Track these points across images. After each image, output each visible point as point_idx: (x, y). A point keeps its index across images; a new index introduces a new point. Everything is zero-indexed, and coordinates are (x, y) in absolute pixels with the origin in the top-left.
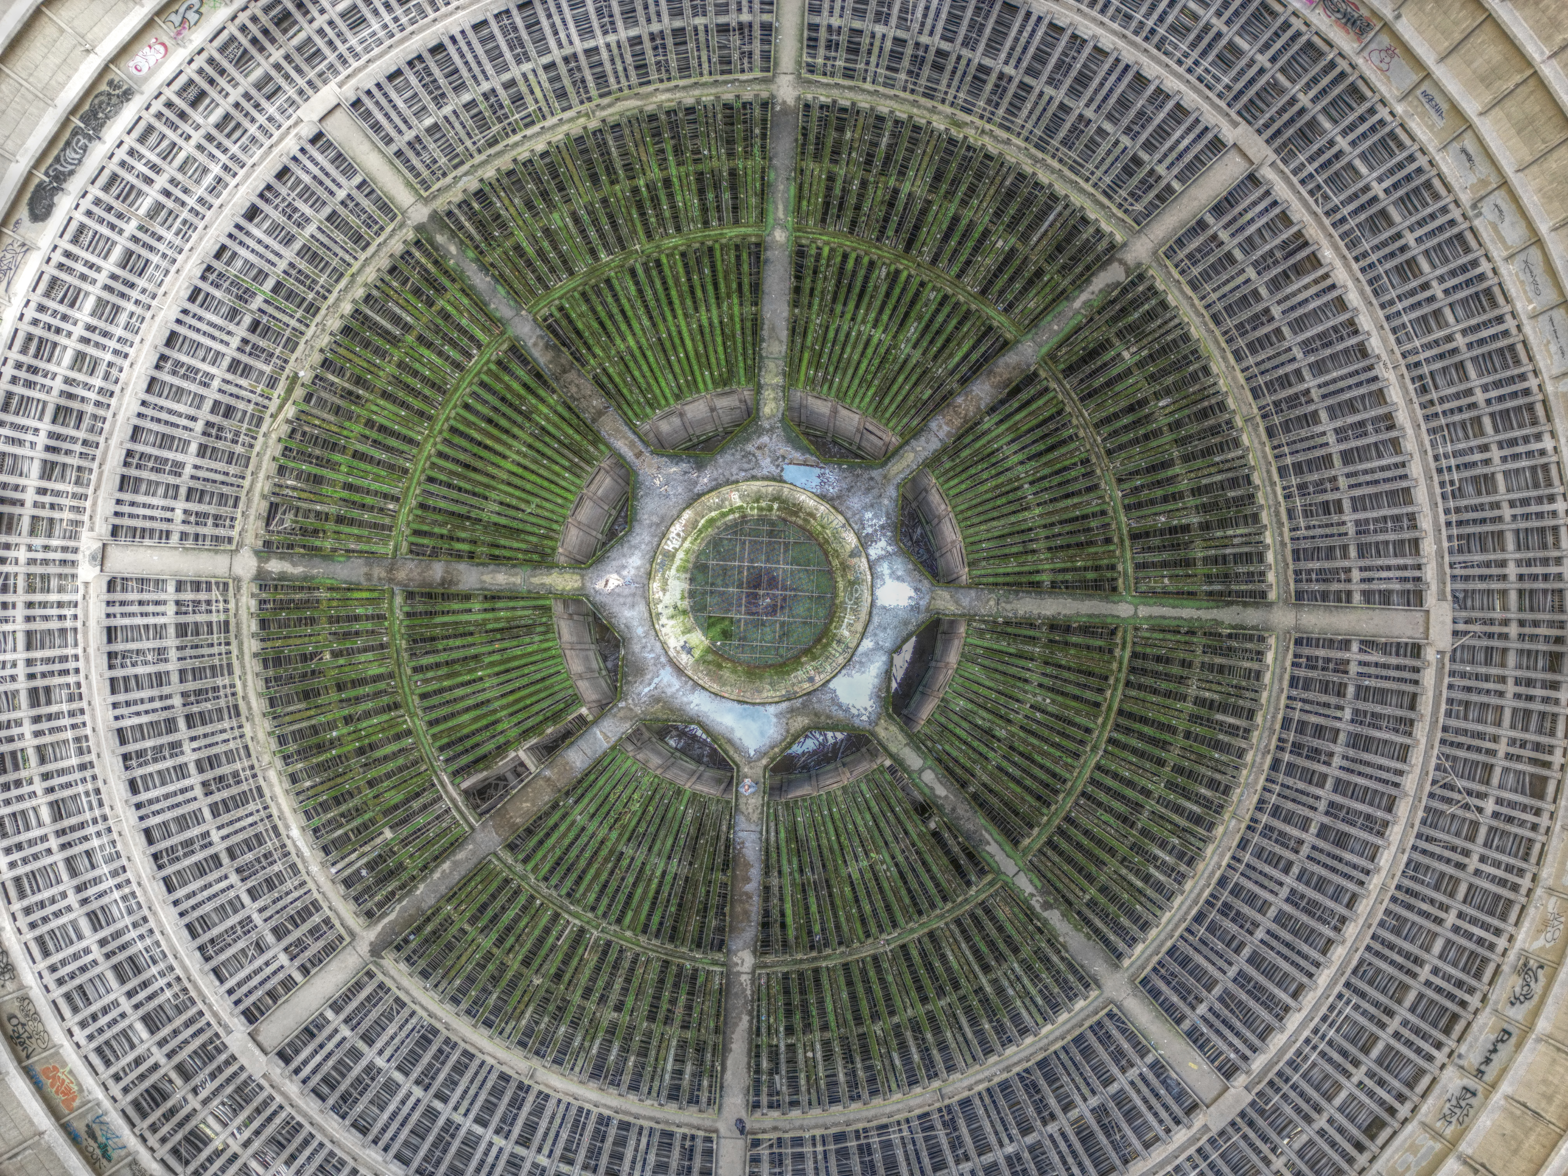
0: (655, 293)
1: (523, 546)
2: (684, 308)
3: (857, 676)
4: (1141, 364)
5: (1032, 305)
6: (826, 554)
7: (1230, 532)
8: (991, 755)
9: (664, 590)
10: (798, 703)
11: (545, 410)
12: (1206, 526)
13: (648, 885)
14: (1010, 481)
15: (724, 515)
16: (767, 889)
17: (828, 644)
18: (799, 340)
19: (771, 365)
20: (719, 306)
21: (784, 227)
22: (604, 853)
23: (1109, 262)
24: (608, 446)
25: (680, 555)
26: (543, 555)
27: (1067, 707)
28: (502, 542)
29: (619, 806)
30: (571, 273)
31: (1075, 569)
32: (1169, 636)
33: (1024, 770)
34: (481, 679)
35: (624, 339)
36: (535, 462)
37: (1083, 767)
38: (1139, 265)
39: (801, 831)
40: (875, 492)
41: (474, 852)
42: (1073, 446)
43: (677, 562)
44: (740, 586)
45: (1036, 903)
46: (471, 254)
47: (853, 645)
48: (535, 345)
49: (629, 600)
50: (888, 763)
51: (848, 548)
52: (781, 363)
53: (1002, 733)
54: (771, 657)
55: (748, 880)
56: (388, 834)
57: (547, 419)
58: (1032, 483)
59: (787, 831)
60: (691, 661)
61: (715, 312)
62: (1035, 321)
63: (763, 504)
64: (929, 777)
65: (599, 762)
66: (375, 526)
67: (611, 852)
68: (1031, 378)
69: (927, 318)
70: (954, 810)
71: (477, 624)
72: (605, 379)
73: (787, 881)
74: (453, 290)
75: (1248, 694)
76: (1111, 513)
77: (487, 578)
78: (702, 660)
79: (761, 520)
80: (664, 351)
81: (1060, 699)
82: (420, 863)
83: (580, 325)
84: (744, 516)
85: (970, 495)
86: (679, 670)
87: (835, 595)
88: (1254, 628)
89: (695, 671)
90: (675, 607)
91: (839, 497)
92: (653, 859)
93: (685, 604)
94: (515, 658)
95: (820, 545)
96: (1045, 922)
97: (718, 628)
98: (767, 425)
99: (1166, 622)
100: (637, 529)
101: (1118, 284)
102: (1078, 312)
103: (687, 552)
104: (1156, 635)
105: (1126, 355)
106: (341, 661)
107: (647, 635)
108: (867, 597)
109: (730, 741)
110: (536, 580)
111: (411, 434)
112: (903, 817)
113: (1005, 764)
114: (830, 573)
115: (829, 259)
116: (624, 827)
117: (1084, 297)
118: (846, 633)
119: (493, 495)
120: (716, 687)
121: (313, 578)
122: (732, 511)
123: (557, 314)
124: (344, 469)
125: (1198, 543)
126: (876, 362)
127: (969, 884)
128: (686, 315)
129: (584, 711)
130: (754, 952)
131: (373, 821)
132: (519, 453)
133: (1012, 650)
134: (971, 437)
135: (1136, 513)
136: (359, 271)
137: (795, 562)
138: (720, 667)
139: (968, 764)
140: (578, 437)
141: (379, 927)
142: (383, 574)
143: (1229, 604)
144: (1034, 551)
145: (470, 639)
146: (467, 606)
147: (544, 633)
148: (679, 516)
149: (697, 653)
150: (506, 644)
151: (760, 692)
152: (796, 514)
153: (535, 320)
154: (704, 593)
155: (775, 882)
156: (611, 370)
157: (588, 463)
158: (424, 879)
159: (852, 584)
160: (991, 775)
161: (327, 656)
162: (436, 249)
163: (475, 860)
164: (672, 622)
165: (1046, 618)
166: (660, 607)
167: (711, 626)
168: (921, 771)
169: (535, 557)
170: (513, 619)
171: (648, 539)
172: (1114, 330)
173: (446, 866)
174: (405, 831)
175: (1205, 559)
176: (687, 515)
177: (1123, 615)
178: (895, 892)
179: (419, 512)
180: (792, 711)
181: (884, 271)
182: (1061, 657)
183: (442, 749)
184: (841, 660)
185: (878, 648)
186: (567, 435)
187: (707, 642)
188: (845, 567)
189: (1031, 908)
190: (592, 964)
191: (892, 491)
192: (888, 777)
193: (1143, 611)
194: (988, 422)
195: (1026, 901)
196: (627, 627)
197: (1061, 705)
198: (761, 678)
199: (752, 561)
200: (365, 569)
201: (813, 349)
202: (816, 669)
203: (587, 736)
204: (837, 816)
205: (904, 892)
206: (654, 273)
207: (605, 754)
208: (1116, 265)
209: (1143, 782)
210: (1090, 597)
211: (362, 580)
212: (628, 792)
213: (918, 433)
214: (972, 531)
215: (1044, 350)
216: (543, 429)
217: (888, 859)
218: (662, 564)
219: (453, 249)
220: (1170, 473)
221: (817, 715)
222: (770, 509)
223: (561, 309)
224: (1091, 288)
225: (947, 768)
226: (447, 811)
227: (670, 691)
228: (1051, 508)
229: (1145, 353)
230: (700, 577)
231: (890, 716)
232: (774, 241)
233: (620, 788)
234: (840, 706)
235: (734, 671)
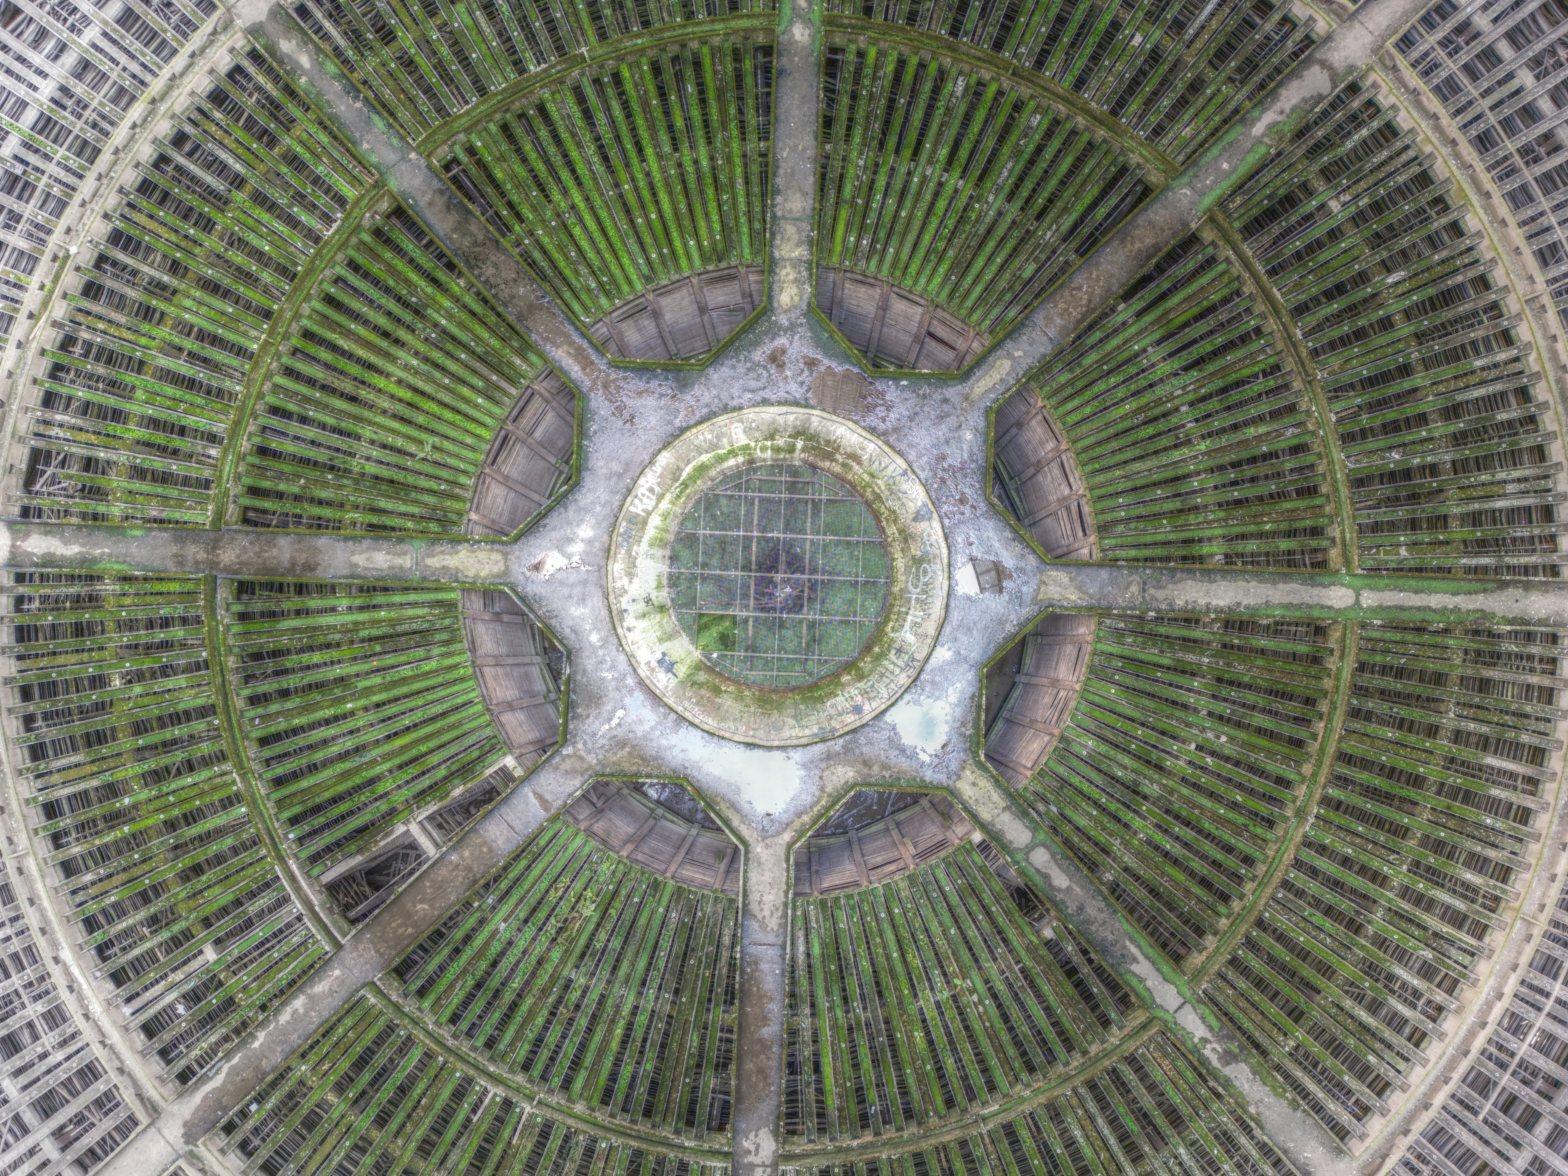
0: (612, 122)
1: (416, 510)
2: (657, 145)
3: (926, 702)
4: (1359, 219)
5: (1187, 132)
6: (877, 516)
7: (1501, 475)
8: (1137, 823)
9: (630, 575)
10: (837, 746)
11: (447, 303)
12: (1459, 467)
13: (610, 1031)
14: (1159, 402)
15: (720, 459)
16: (793, 1033)
17: (883, 655)
18: (832, 195)
19: (790, 230)
20: (709, 141)
21: (808, 22)
22: (542, 980)
23: (1308, 63)
24: (541, 355)
25: (655, 521)
26: (446, 522)
27: (1254, 747)
28: (383, 504)
29: (564, 909)
30: (482, 91)
31: (1261, 535)
32: (1409, 637)
33: (1186, 845)
34: (352, 713)
35: (565, 192)
36: (430, 379)
37: (1281, 840)
38: (1351, 68)
39: (846, 946)
40: (952, 421)
41: (341, 981)
42: (1255, 346)
43: (651, 532)
44: (746, 568)
45: (1212, 1053)
46: (331, 68)
47: (921, 656)
48: (430, 204)
49: (578, 590)
50: (977, 837)
51: (912, 507)
52: (806, 226)
53: (1152, 789)
54: (796, 676)
55: (765, 1020)
56: (210, 954)
57: (450, 317)
58: (1191, 404)
59: (824, 945)
60: (674, 682)
61: (703, 152)
62: (1192, 159)
63: (780, 442)
64: (1040, 858)
65: (533, 839)
66: (186, 481)
67: (553, 979)
68: (1191, 241)
69: (1026, 156)
70: (1081, 908)
71: (345, 630)
72: (537, 255)
73: (825, 1024)
74: (305, 124)
75: (1533, 725)
76: (1317, 448)
77: (360, 559)
78: (691, 682)
79: (777, 467)
80: (628, 212)
81: (1242, 735)
82: (258, 998)
83: (499, 175)
84: (751, 461)
85: (1098, 423)
86: (655, 698)
87: (891, 580)
88: (1541, 622)
89: (679, 699)
90: (648, 601)
91: (896, 430)
92: (617, 989)
93: (663, 596)
94: (404, 681)
95: (868, 504)
96: (1227, 1083)
97: (714, 632)
98: (784, 321)
99: (1405, 616)
100: (588, 480)
101: (1320, 98)
102: (1259, 141)
103: (665, 516)
104: (1389, 635)
105: (1334, 205)
106: (138, 689)
107: (605, 642)
108: (941, 580)
109: (733, 806)
110: (434, 562)
111: (242, 341)
112: (1001, 920)
113: (1159, 838)
114: (883, 546)
115: (877, 67)
116: (572, 941)
117: (1269, 117)
118: (910, 638)
119: (367, 432)
120: (711, 723)
121: (94, 561)
122: (732, 453)
123: (463, 157)
124: (140, 394)
125: (1452, 492)
126: (951, 223)
127: (1105, 1023)
128: (660, 157)
129: (509, 761)
130: (775, 1133)
131: (187, 935)
132: (406, 367)
133: (1166, 661)
134: (1098, 335)
135: (1356, 449)
136: (164, 95)
137: (830, 529)
138: (717, 691)
139: (1102, 838)
140: (495, 343)
141: (198, 1098)
142: (202, 556)
143: (1503, 585)
144: (1196, 509)
145: (335, 654)
146: (330, 602)
147: (447, 643)
148: (652, 462)
149: (682, 670)
150: (389, 660)
151: (779, 729)
152: (830, 456)
153: (429, 167)
154: (693, 578)
155: (805, 1023)
156: (546, 240)
157: (511, 381)
158: (262, 1025)
159: (918, 561)
160: (1138, 854)
161: (117, 682)
162: (281, 62)
163: (344, 994)
164: (643, 624)
165: (1218, 610)
166: (624, 602)
167: (703, 628)
168: (1030, 848)
169: (433, 526)
170: (400, 621)
171: (604, 497)
172: (1315, 167)
173: (299, 1003)
174: (236, 949)
175: (1463, 518)
176: (665, 458)
177: (1337, 604)
178: (993, 1036)
179: (256, 460)
180: (829, 757)
181: (961, 83)
182: (1241, 670)
183: (294, 821)
184: (903, 679)
185: (959, 659)
186: (478, 339)
187: (697, 654)
188: (906, 536)
189: (1204, 1061)
190: (525, 1154)
191: (976, 419)
192: (978, 858)
193: (1369, 599)
194: (1124, 312)
195: (1196, 1050)
196: (574, 631)
197: (1244, 745)
198: (780, 707)
199: (764, 530)
200: (174, 549)
201: (853, 203)
202: (864, 693)
203: (515, 801)
204: (900, 921)
205: (1005, 1037)
206: (610, 92)
207: (542, 830)
208: (1316, 69)
209: (1375, 864)
210: (1286, 578)
211: (171, 565)
212: (579, 885)
213: (1014, 331)
214: (1101, 478)
215: (1208, 200)
216: (444, 331)
217: (981, 987)
218: (627, 536)
219: (305, 61)
220: (1407, 384)
221: (866, 763)
222: (791, 449)
223: (471, 151)
224: (1278, 106)
225: (1067, 842)
226: (299, 919)
227: (640, 731)
228: (1224, 441)
229: (1364, 202)
230: (685, 554)
231: (979, 765)
232: (792, 42)
233: (565, 880)
234: (903, 751)
235: (740, 698)
